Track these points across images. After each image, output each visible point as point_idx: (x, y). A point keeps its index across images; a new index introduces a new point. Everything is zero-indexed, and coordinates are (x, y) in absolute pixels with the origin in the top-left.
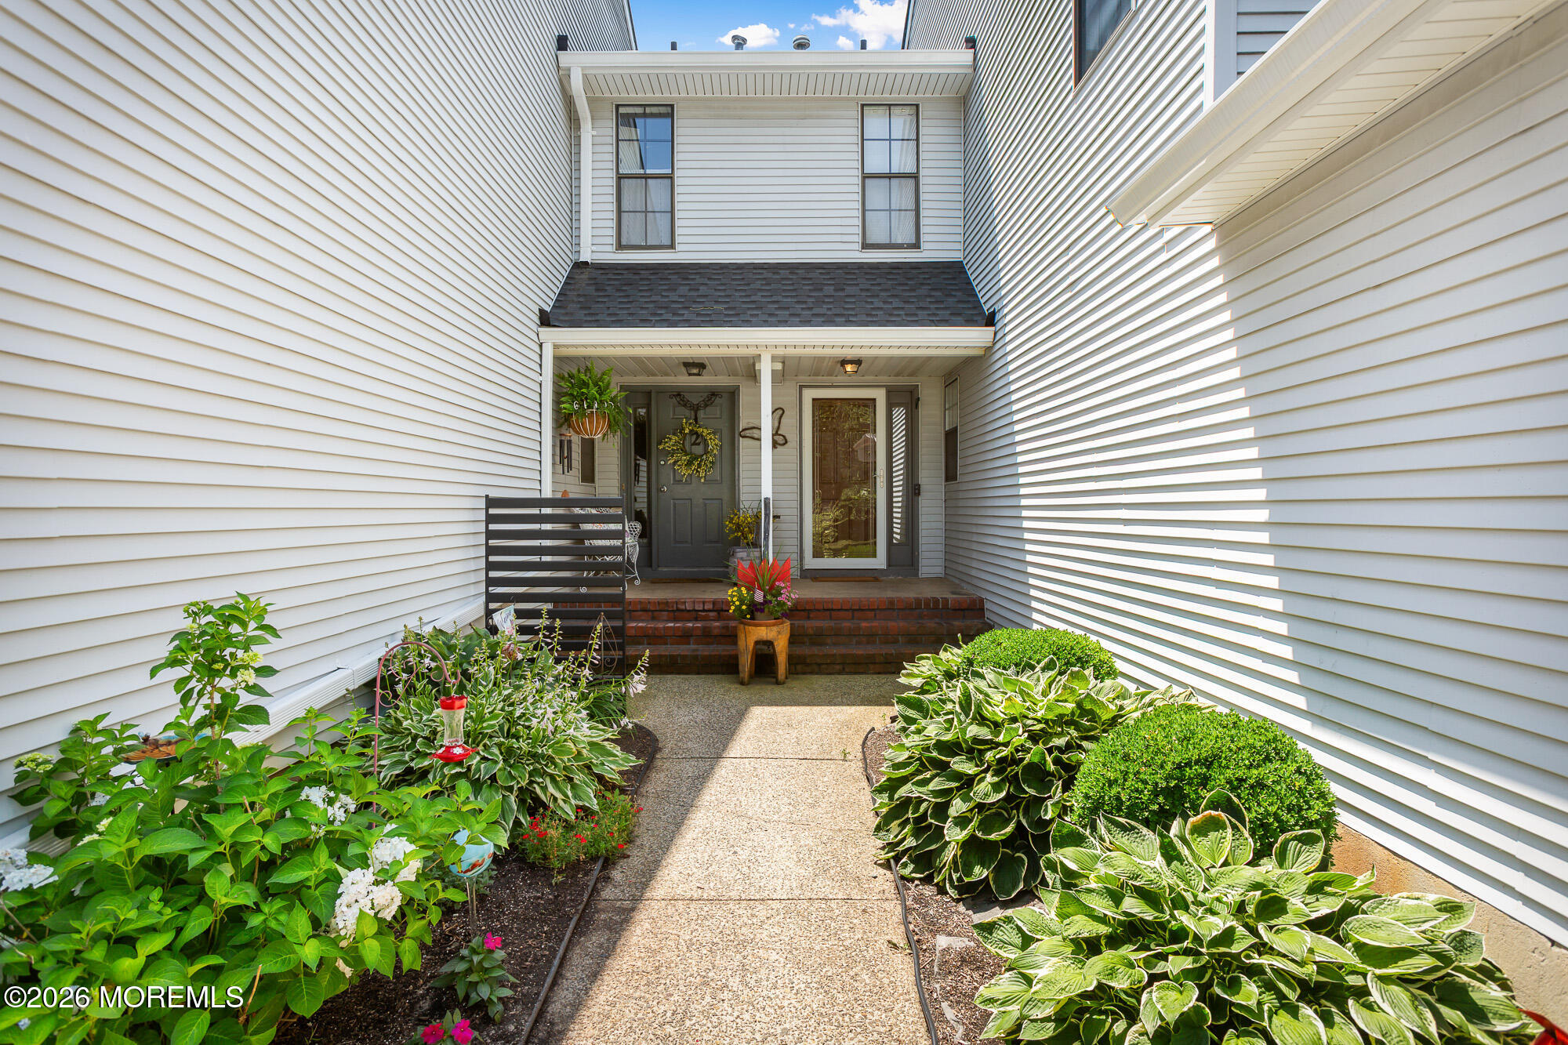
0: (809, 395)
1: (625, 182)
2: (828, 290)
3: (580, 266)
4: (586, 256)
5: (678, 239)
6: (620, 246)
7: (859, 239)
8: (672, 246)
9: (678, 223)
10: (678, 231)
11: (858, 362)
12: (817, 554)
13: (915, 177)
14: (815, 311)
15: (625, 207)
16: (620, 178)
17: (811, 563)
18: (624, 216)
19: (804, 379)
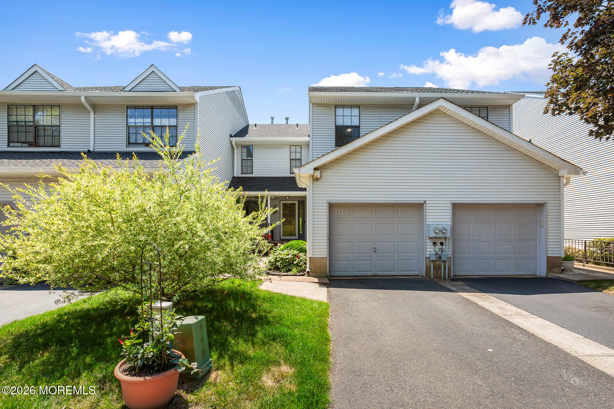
0: (282, 202)
1: (243, 161)
2: (282, 183)
3: (234, 177)
4: (235, 176)
5: (253, 172)
6: (242, 173)
7: (289, 172)
8: (252, 173)
9: (253, 169)
10: (253, 170)
11: (289, 197)
12: (283, 236)
13: (301, 159)
14: (279, 188)
15: (243, 165)
16: (242, 160)
17: (282, 237)
18: (243, 167)
19: (281, 199)
